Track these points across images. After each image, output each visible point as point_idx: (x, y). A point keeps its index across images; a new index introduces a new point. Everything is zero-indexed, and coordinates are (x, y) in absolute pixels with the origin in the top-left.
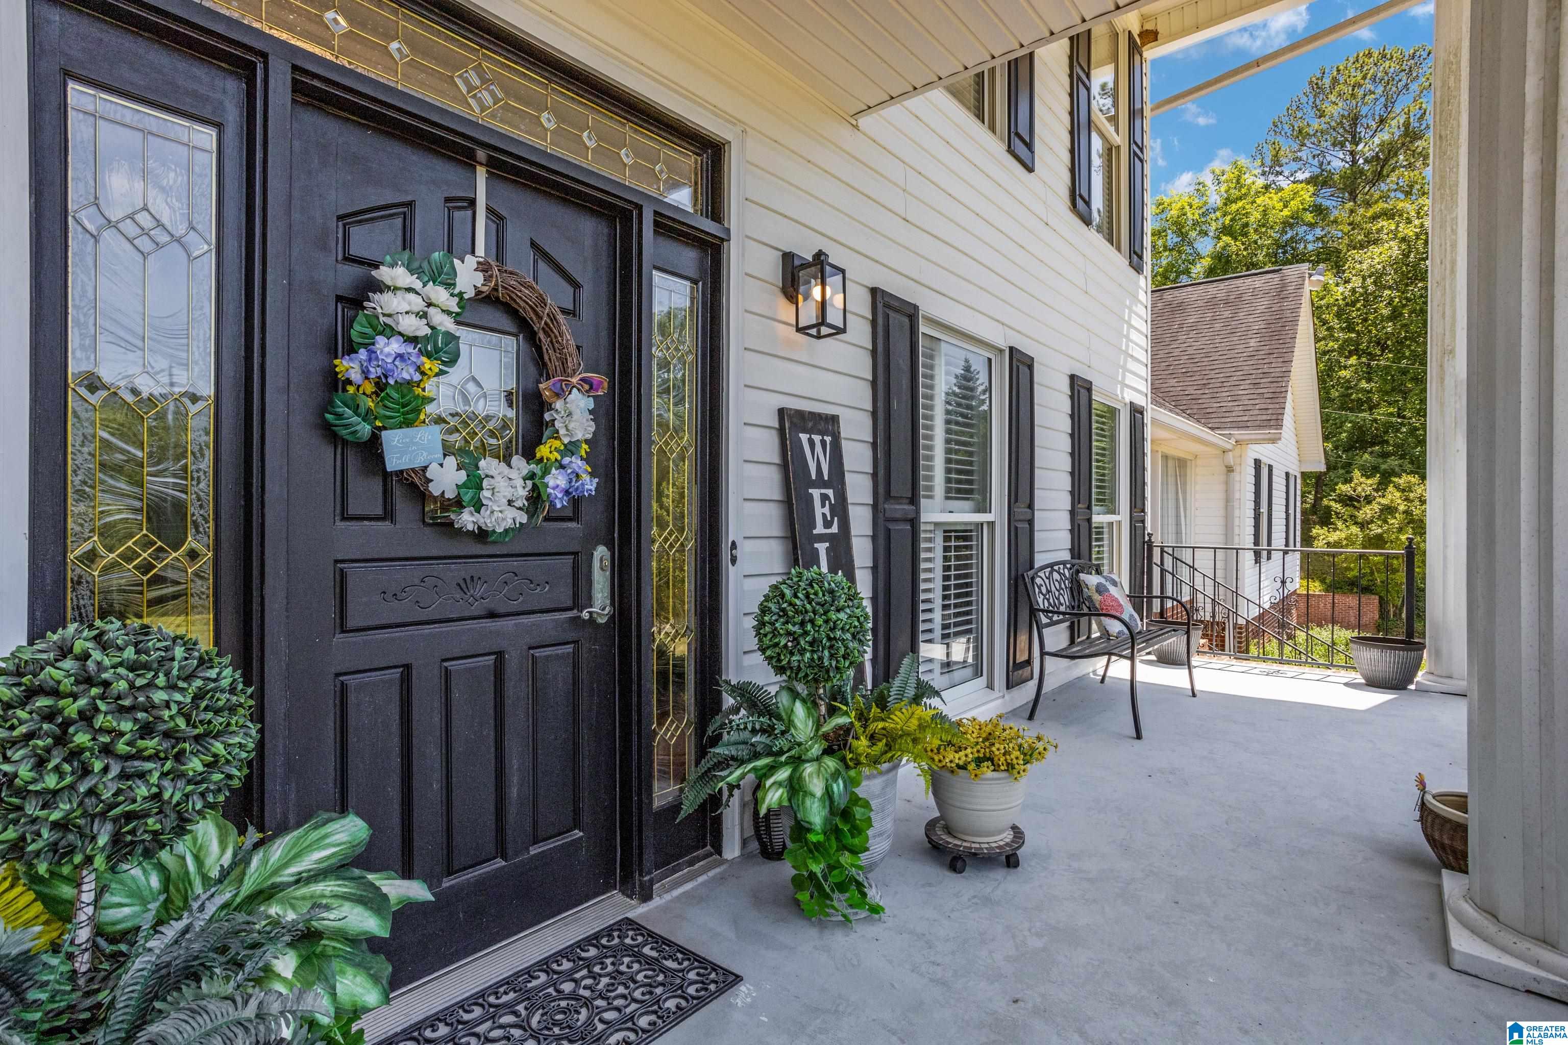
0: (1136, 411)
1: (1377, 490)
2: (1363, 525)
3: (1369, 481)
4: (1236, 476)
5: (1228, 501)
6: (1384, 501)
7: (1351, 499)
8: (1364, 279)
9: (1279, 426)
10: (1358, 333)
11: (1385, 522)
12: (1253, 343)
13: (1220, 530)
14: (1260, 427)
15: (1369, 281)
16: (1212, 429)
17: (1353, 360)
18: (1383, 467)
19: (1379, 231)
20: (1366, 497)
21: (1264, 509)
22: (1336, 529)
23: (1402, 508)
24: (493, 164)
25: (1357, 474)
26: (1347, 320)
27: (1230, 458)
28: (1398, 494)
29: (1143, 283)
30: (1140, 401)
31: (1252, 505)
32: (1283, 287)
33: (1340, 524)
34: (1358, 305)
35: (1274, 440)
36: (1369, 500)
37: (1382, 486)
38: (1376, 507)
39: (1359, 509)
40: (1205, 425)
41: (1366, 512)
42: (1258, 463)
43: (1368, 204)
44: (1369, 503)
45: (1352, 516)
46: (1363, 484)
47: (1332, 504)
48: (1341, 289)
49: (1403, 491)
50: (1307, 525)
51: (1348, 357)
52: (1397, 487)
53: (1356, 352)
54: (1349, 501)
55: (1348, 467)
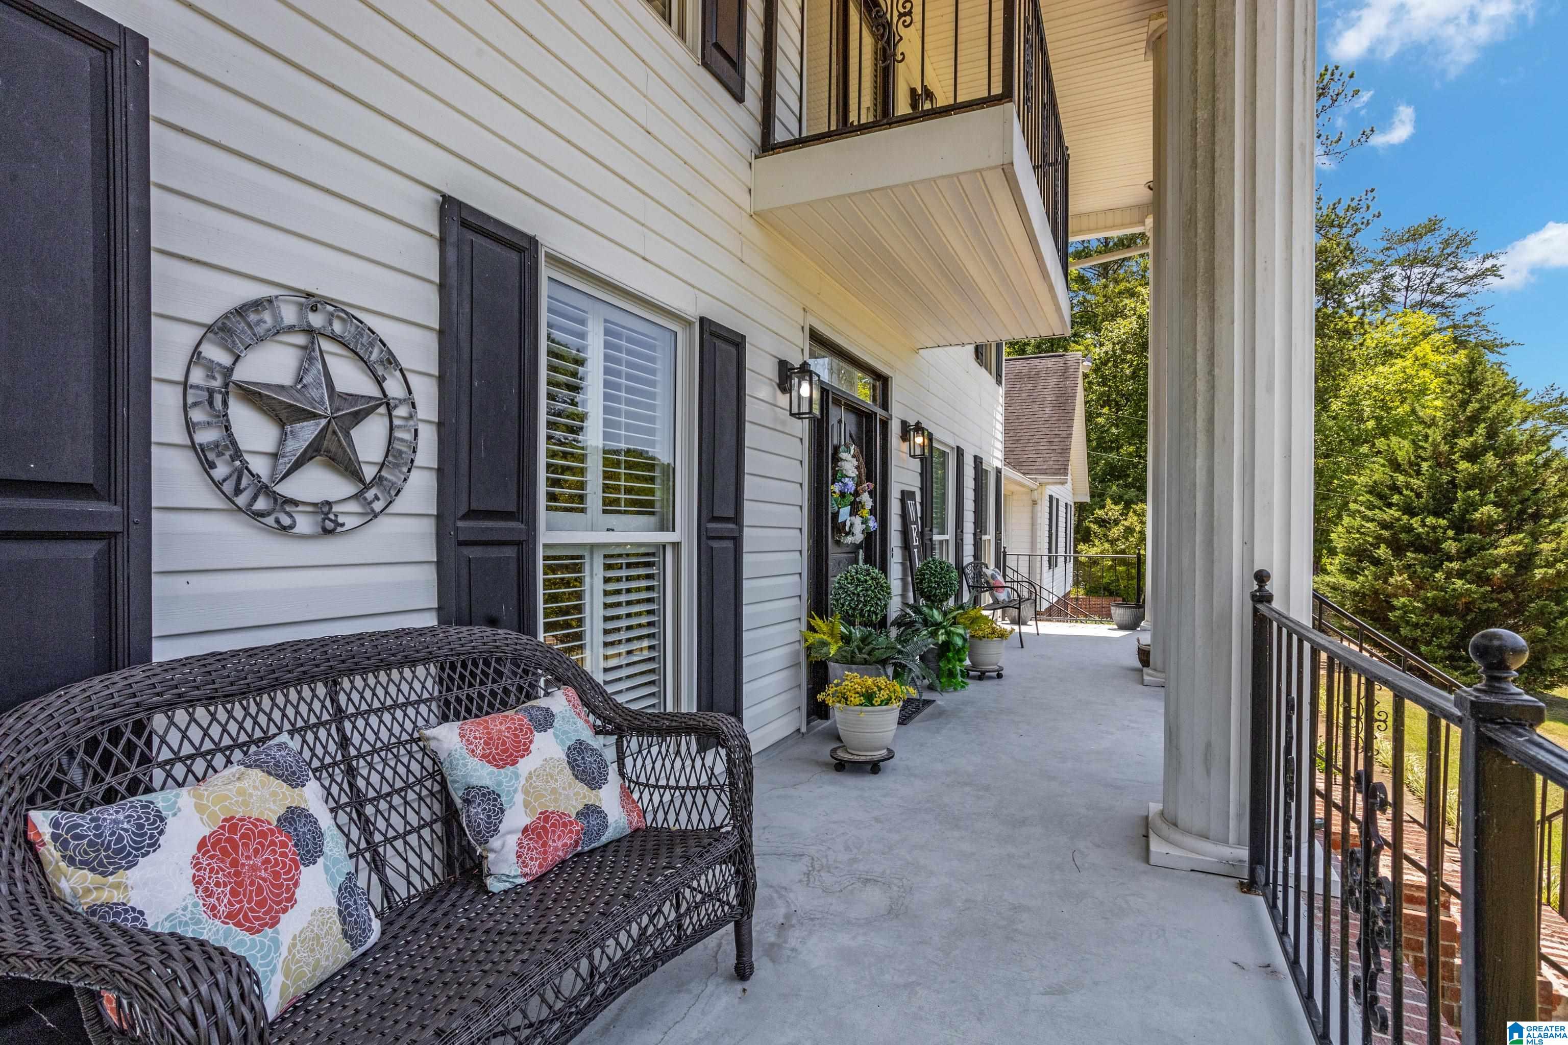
0: (998, 472)
1: (1121, 515)
2: (1113, 542)
3: (1117, 508)
4: (1039, 507)
5: (1033, 524)
6: (1126, 523)
7: (1104, 521)
8: (1114, 344)
9: (1066, 474)
10: (1110, 387)
11: (1127, 539)
12: (1048, 411)
13: (1028, 545)
14: (1054, 474)
15: (1117, 347)
16: (1024, 474)
17: (1106, 410)
18: (1126, 497)
19: (1125, 307)
20: (1115, 520)
21: (1054, 531)
22: (1094, 546)
23: (1138, 529)
24: (846, 404)
25: (1109, 501)
26: (1102, 377)
27: (1036, 495)
28: (1136, 518)
29: (1001, 391)
30: (999, 464)
31: (1047, 528)
32: (1066, 369)
33: (1097, 542)
34: (1110, 364)
35: (1063, 483)
36: (1116, 522)
37: (1124, 514)
38: (1121, 528)
39: (1109, 530)
40: (1019, 471)
41: (1115, 532)
42: (1051, 497)
43: (1117, 282)
44: (1117, 524)
45: (1105, 535)
46: (1112, 510)
47: (1092, 525)
48: (1097, 350)
49: (1139, 515)
50: (1077, 542)
51: (1103, 407)
52: (1135, 512)
53: (1107, 403)
54: (1103, 523)
55: (1102, 496)
